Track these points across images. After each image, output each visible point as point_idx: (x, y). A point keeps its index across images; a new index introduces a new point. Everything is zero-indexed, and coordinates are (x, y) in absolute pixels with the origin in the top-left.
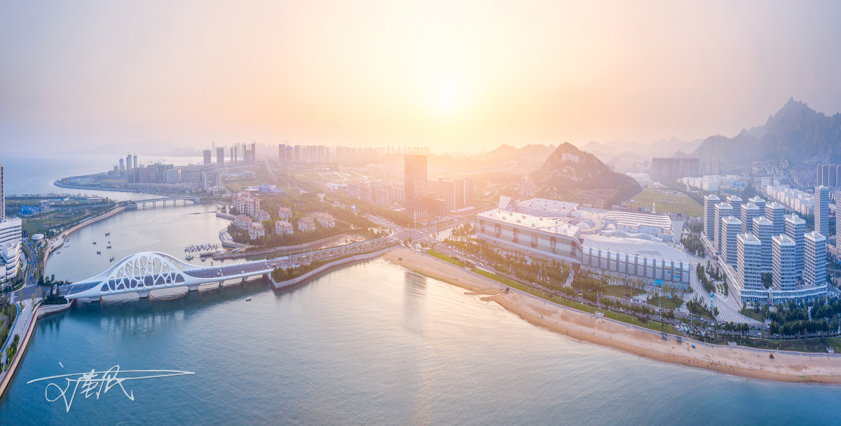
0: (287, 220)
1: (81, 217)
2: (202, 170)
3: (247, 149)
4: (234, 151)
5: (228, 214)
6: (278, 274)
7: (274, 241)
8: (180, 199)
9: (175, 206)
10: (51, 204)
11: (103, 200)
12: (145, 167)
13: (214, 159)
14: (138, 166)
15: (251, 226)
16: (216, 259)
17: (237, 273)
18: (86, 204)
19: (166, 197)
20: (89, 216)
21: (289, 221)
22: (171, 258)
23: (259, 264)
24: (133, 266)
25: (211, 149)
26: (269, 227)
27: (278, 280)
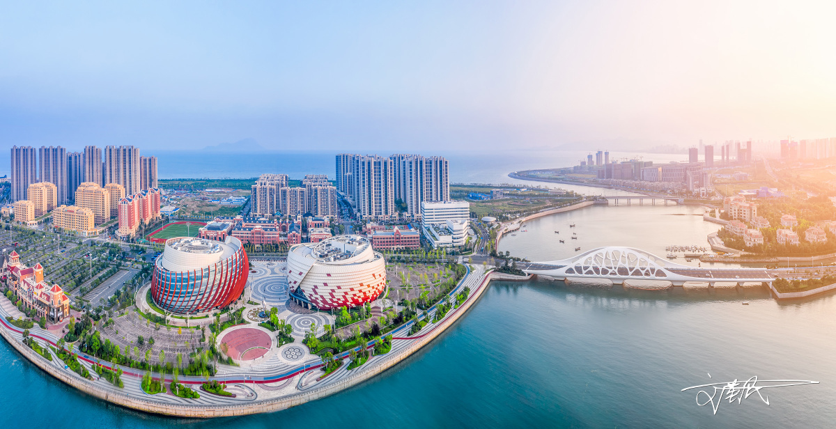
0: (791, 229)
1: (541, 206)
2: (686, 169)
3: (742, 147)
4: (725, 150)
5: (718, 218)
6: (780, 284)
7: (776, 250)
8: (660, 198)
9: (653, 205)
10: (505, 192)
11: (567, 193)
12: (619, 163)
13: (701, 158)
14: (610, 162)
15: (746, 232)
16: (705, 261)
17: (731, 277)
18: (547, 195)
19: (643, 195)
20: (551, 207)
21: (794, 230)
22: (649, 255)
23: (757, 271)
24: (604, 258)
25: (697, 147)
26: (769, 236)
27: (781, 291)
